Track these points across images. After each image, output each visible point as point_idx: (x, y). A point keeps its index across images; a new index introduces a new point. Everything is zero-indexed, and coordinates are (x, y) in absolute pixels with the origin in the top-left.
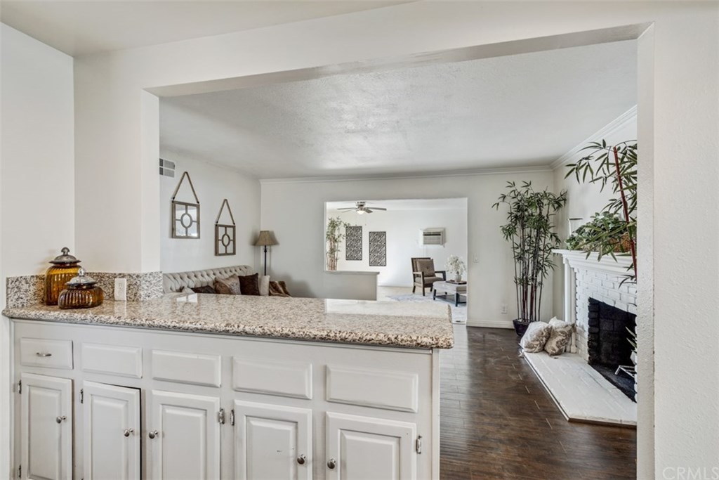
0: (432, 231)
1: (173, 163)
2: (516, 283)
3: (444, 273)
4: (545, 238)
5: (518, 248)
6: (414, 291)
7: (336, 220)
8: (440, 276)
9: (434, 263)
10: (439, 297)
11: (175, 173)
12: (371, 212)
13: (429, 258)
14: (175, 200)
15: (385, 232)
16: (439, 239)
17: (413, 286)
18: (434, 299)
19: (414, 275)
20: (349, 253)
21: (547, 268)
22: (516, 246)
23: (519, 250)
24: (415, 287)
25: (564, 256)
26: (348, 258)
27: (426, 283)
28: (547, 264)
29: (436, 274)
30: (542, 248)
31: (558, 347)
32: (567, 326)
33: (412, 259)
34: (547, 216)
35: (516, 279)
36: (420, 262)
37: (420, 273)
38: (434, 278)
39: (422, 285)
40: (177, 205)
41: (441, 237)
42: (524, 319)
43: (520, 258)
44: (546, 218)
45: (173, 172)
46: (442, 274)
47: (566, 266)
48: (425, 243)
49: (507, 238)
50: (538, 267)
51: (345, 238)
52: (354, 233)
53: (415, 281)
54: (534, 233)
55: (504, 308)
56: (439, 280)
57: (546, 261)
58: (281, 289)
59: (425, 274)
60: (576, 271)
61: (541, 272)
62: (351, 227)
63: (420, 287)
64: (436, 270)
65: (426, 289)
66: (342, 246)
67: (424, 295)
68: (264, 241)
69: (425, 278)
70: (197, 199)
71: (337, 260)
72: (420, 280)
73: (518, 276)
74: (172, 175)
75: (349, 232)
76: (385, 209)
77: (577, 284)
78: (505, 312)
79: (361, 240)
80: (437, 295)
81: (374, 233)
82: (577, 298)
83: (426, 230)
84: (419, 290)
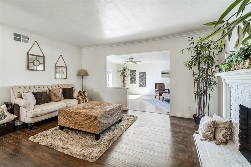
0: (165, 72)
1: (28, 37)
2: (195, 94)
3: (169, 90)
4: (212, 68)
5: (196, 75)
6: (156, 98)
7: (125, 68)
8: (167, 91)
9: (165, 85)
10: (165, 100)
11: (29, 42)
12: (137, 63)
13: (163, 83)
14: (29, 53)
15: (145, 73)
16: (168, 75)
17: (155, 95)
18: (163, 101)
19: (156, 90)
20: (131, 81)
21: (213, 86)
22: (195, 74)
23: (197, 76)
24: (156, 96)
25: (223, 78)
26: (131, 83)
27: (160, 94)
28: (213, 83)
29: (166, 90)
30: (210, 75)
31: (224, 138)
32: (226, 122)
33: (155, 84)
34: (213, 56)
35: (195, 92)
36: (158, 85)
37: (158, 90)
38: (164, 92)
39: (158, 95)
40: (29, 56)
41: (169, 74)
42: (200, 114)
43: (197, 80)
44: (212, 57)
45: (28, 41)
46: (168, 90)
47: (224, 83)
48: (162, 77)
49: (190, 70)
50: (208, 85)
51: (129, 75)
52: (133, 73)
53: (156, 93)
54: (206, 66)
55: (190, 107)
56: (167, 93)
57: (212, 82)
58: (83, 94)
59: (160, 90)
60: (230, 86)
61: (209, 88)
62: (132, 71)
63: (158, 96)
64: (165, 89)
65: (160, 96)
66: (128, 78)
67: (159, 99)
68: (83, 74)
69: (160, 92)
70: (43, 53)
71: (126, 84)
72: (158, 92)
73: (196, 90)
74: (27, 42)
75: (131, 73)
76: (141, 62)
77: (232, 95)
78: (190, 109)
79: (136, 76)
80: (164, 99)
81: (141, 73)
82: (231, 104)
83: (162, 71)
84: (158, 97)
